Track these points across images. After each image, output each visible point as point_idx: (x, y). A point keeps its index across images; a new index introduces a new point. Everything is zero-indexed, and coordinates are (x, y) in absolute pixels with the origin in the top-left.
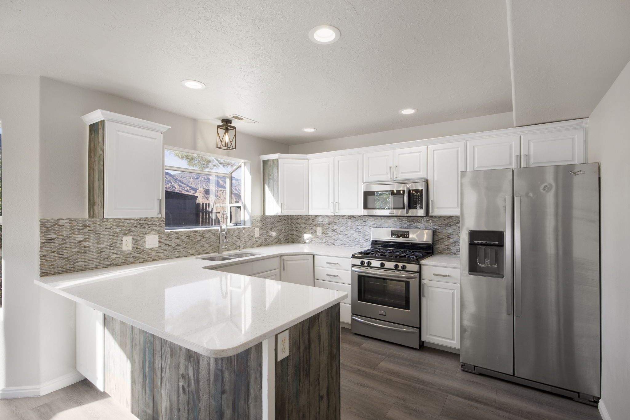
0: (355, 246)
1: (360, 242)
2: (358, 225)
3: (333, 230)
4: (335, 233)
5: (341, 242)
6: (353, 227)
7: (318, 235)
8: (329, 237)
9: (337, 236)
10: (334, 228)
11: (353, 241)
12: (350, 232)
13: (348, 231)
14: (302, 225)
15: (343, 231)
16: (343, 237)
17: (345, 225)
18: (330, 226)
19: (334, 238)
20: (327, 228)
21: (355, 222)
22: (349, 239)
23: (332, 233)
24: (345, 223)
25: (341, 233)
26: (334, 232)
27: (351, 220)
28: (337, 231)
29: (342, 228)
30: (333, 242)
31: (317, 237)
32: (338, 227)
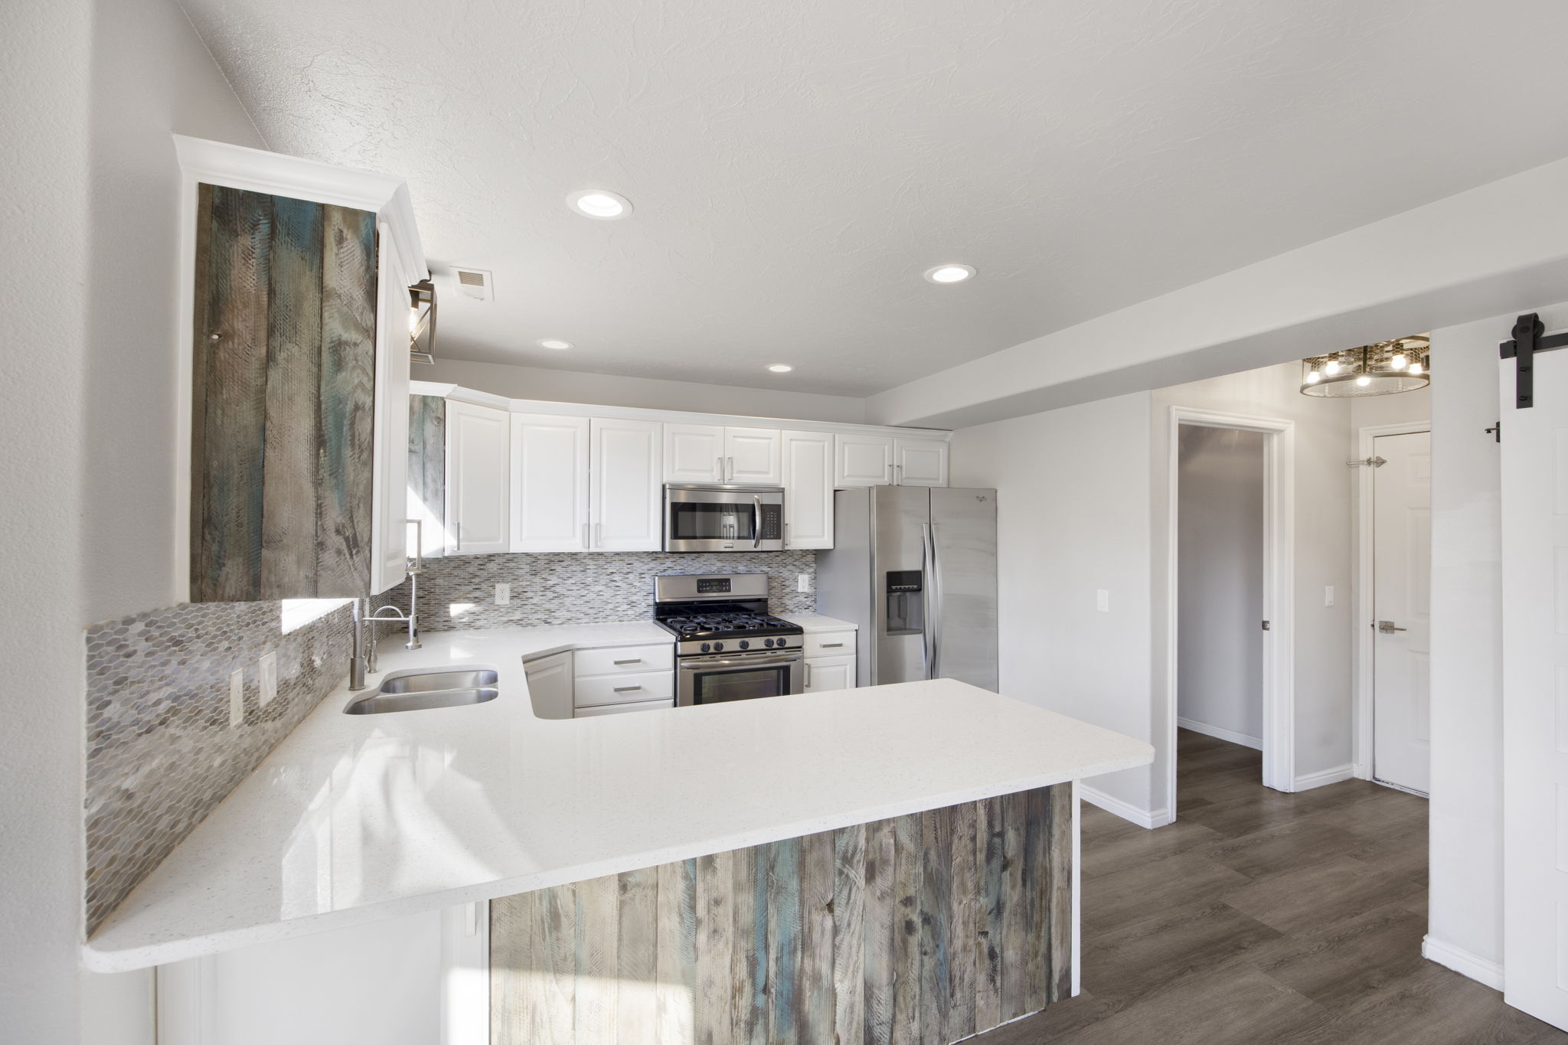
0: (604, 620)
1: (618, 609)
2: (613, 573)
3: (546, 589)
4: (550, 595)
5: (569, 615)
6: (601, 577)
7: (497, 603)
8: (533, 606)
9: (556, 601)
10: (549, 582)
11: (600, 610)
12: (593, 589)
13: (588, 588)
14: (439, 581)
15: (574, 588)
16: (575, 603)
17: (580, 575)
18: (537, 579)
19: (547, 606)
20: (528, 583)
21: (605, 567)
22: (592, 606)
23: (542, 596)
24: (579, 568)
25: (569, 592)
26: (547, 593)
27: (595, 563)
28: (558, 589)
29: (571, 581)
30: (547, 616)
31: (496, 608)
32: (560, 580)
